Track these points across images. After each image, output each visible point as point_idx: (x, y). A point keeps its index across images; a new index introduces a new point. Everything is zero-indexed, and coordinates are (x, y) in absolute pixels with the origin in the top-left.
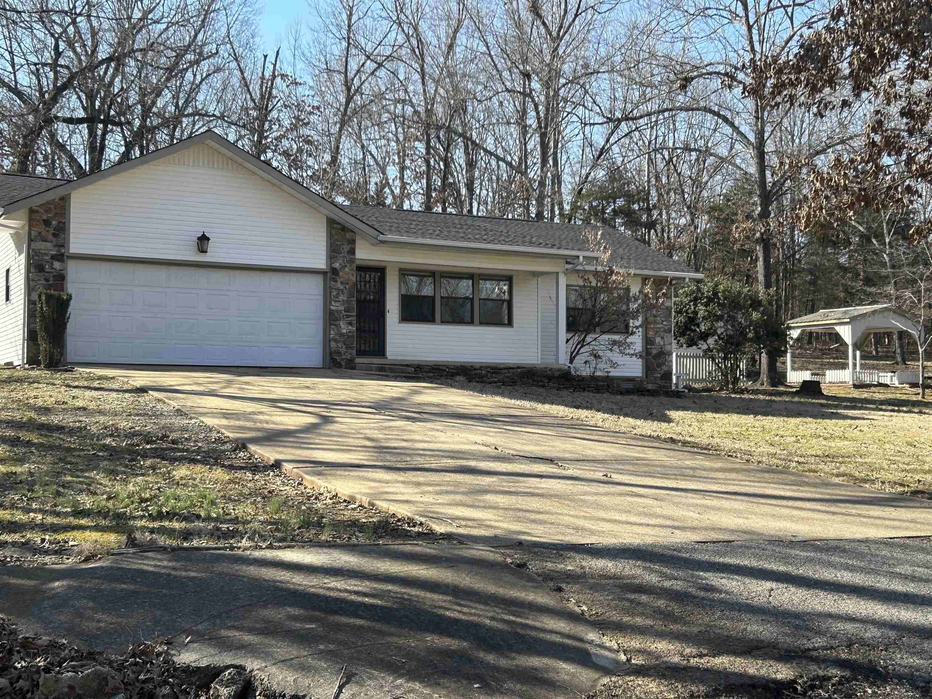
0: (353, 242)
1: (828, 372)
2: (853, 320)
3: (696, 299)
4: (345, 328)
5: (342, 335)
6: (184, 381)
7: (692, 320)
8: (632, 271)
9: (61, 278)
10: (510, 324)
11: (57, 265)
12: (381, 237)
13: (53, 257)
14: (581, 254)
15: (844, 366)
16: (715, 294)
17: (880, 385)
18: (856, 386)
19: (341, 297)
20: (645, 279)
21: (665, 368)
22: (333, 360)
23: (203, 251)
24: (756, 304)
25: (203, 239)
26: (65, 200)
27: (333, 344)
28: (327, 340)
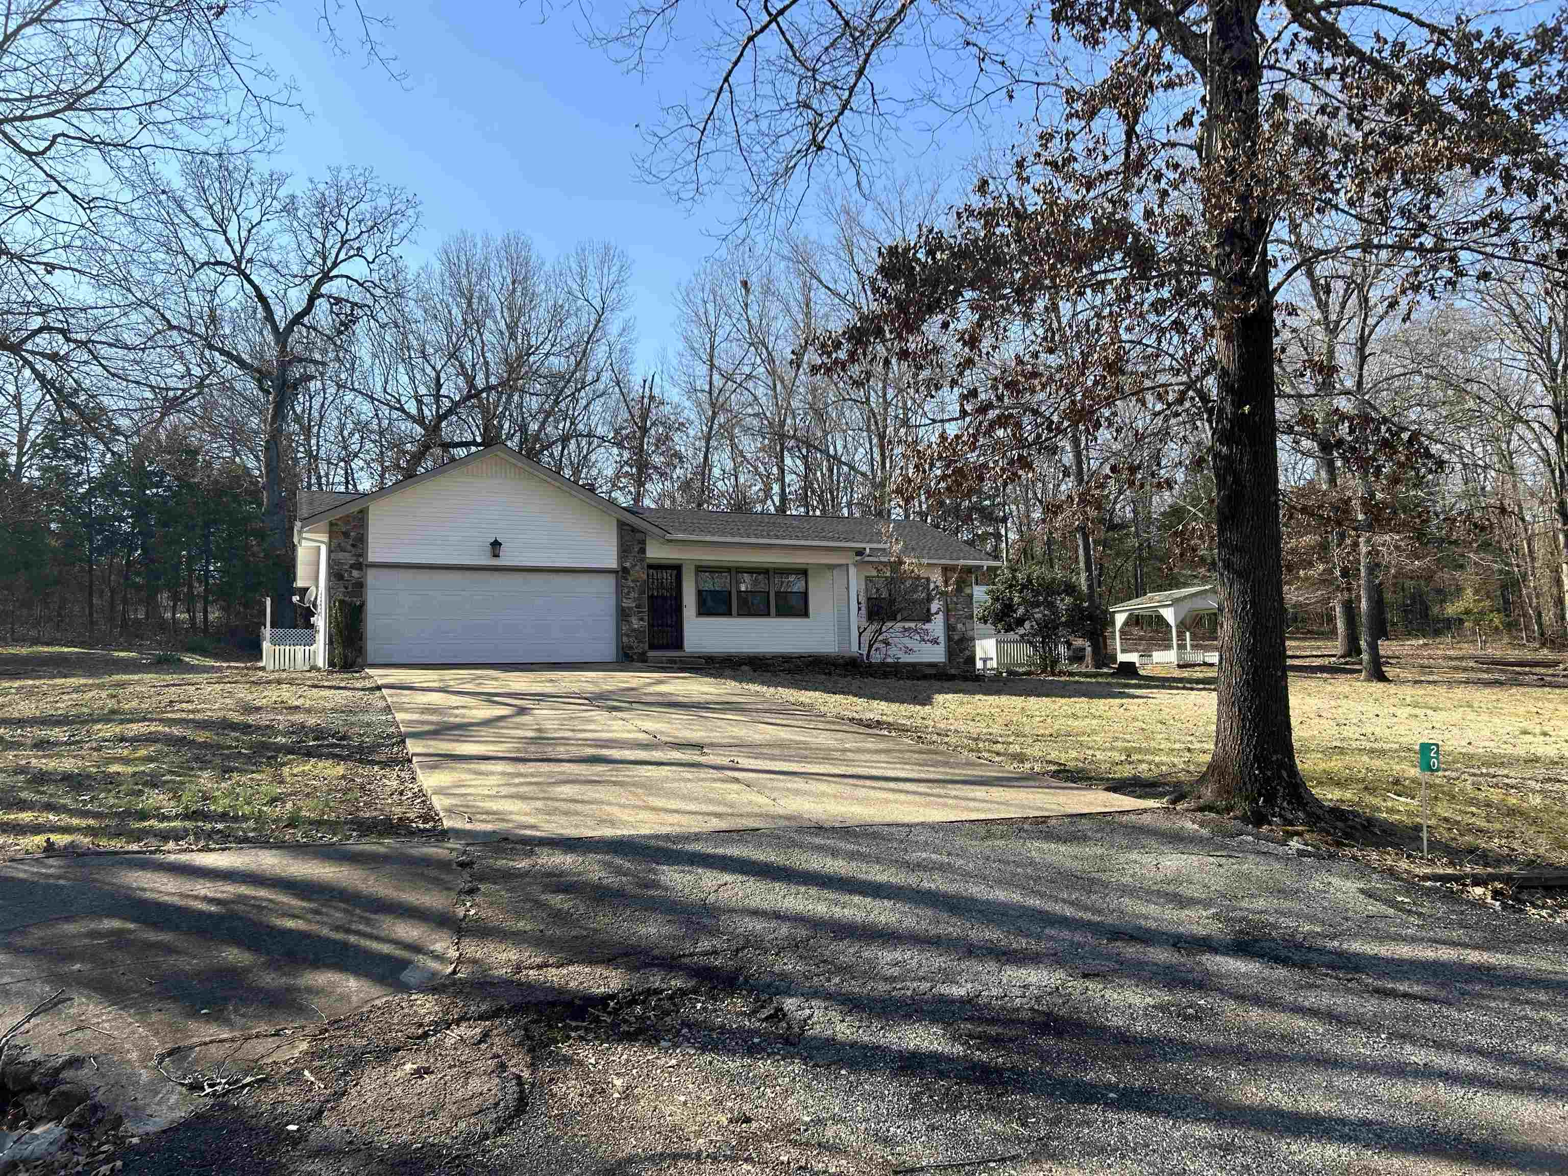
0: (643, 542)
1: (1155, 654)
2: (1176, 602)
3: (1011, 586)
4: (636, 623)
5: (634, 630)
6: (422, 678)
7: (1009, 608)
8: (925, 561)
9: (360, 586)
10: (805, 614)
11: (355, 573)
12: (668, 536)
13: (352, 566)
14: (868, 546)
15: (1168, 647)
16: (1030, 581)
17: (1205, 664)
18: (1179, 666)
19: (632, 595)
20: (946, 569)
21: (967, 653)
22: (626, 655)
23: (496, 555)
24: (1070, 589)
25: (496, 544)
26: (363, 512)
27: (625, 639)
28: (619, 634)
